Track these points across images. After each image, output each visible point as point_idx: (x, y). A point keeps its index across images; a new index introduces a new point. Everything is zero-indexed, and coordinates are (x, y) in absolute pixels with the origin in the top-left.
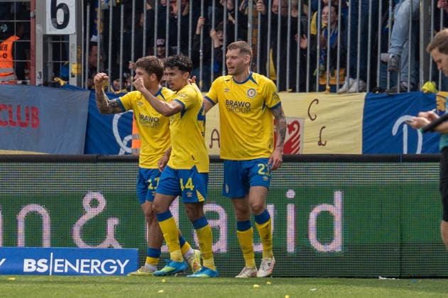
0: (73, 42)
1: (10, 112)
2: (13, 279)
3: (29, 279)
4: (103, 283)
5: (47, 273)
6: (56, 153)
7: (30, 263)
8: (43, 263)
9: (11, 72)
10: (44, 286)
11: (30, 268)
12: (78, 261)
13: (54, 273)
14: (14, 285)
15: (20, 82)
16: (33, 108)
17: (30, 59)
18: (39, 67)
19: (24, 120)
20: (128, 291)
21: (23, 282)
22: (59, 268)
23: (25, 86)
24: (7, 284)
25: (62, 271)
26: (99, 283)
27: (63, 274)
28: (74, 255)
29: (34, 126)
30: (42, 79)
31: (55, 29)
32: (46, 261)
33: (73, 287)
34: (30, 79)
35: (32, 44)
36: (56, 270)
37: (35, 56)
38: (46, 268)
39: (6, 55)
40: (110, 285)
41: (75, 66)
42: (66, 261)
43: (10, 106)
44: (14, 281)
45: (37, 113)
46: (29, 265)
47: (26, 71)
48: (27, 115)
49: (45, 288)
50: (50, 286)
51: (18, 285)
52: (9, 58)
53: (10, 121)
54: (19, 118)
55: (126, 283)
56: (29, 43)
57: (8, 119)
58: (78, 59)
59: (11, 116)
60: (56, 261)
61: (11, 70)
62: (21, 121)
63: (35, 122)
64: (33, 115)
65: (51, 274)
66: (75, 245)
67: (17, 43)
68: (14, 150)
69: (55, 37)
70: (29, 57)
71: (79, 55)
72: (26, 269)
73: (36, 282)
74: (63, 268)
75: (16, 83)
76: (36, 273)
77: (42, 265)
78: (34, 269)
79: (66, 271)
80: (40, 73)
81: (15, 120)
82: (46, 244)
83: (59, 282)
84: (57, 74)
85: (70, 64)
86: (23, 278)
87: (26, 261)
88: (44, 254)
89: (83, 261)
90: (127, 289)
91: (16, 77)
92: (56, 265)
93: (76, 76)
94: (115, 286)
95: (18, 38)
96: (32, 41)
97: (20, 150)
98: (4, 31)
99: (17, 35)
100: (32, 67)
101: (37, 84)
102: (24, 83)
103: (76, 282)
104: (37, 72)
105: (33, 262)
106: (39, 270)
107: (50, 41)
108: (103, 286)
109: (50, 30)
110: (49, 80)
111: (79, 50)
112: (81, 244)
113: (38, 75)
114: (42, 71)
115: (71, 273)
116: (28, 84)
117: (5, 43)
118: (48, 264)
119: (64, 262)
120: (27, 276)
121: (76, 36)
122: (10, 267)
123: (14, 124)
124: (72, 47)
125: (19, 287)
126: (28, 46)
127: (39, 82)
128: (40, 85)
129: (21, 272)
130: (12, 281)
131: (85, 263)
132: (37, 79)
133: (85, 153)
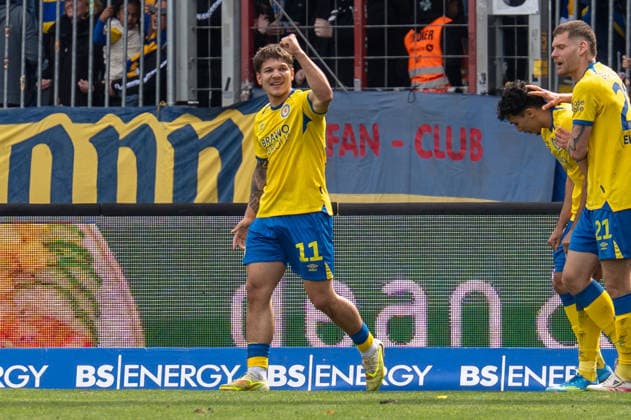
0: (534, 25)
1: (436, 137)
2: (445, 397)
3: (470, 397)
4: (584, 403)
5: (496, 388)
6: (509, 199)
7: (470, 372)
8: (491, 372)
9: (439, 74)
10: (493, 407)
11: (470, 379)
12: (544, 368)
13: (507, 388)
14: (447, 406)
15: (452, 89)
16: (473, 131)
17: (467, 54)
18: (482, 66)
19: (456, 149)
20: (623, 415)
21: (461, 402)
22: (515, 380)
23: (460, 95)
24: (435, 406)
25: (520, 384)
26: (578, 402)
27: (522, 389)
28: (539, 359)
29: (473, 157)
30: (486, 85)
31: (507, 6)
32: (494, 369)
33: (537, 409)
34: (468, 84)
35: (470, 30)
36: (511, 383)
37: (475, 49)
38: (494, 379)
39: (431, 46)
40: (595, 406)
41: (538, 64)
42: (526, 368)
43: (437, 127)
44: (445, 400)
45: (480, 138)
46: (468, 375)
47: (463, 72)
48: (463, 141)
49: (494, 411)
50: (501, 407)
51: (453, 407)
52: (437, 51)
53: (436, 151)
54: (449, 145)
55: (621, 403)
56: (466, 29)
57: (432, 148)
58: (542, 53)
59: (437, 144)
60: (511, 368)
61: (440, 69)
62: (454, 150)
63: (476, 151)
64: (472, 139)
65: (502, 389)
66: (541, 344)
67: (447, 28)
68: (442, 195)
69: (506, 19)
70: (467, 51)
71: (545, 47)
72: (464, 382)
73: (480, 402)
74: (522, 380)
75: (446, 92)
76: (479, 388)
77: (489, 375)
78: (476, 381)
79: (527, 384)
80: (483, 75)
81: (443, 148)
82: (495, 342)
83: (517, 402)
84: (509, 76)
85: (531, 62)
86: (459, 396)
87: (464, 369)
88: (492, 358)
89: (552, 368)
90: (621, 412)
91: (447, 82)
92: (511, 375)
93: (539, 79)
94: (603, 407)
95: (450, 20)
96: (470, 25)
97: (450, 195)
98: (426, 9)
99: (447, 16)
100: (470, 67)
101: (479, 93)
102: (458, 91)
103: (541, 402)
104: (479, 74)
105: (475, 370)
106: (484, 383)
107: (498, 25)
108: (584, 407)
109: (499, 8)
110: (498, 86)
111: (545, 39)
112: (550, 343)
113: (480, 78)
114: (486, 72)
115: (535, 387)
116: (465, 92)
117: (429, 28)
118: (498, 373)
119: (524, 369)
120: (466, 392)
121: (538, 18)
122: (439, 378)
123: (442, 156)
124: (533, 35)
125: (454, 410)
126: (464, 32)
127: (482, 88)
128: (483, 94)
129: (455, 386)
130: (442, 400)
131: (556, 372)
132: (478, 85)
133: (553, 200)
